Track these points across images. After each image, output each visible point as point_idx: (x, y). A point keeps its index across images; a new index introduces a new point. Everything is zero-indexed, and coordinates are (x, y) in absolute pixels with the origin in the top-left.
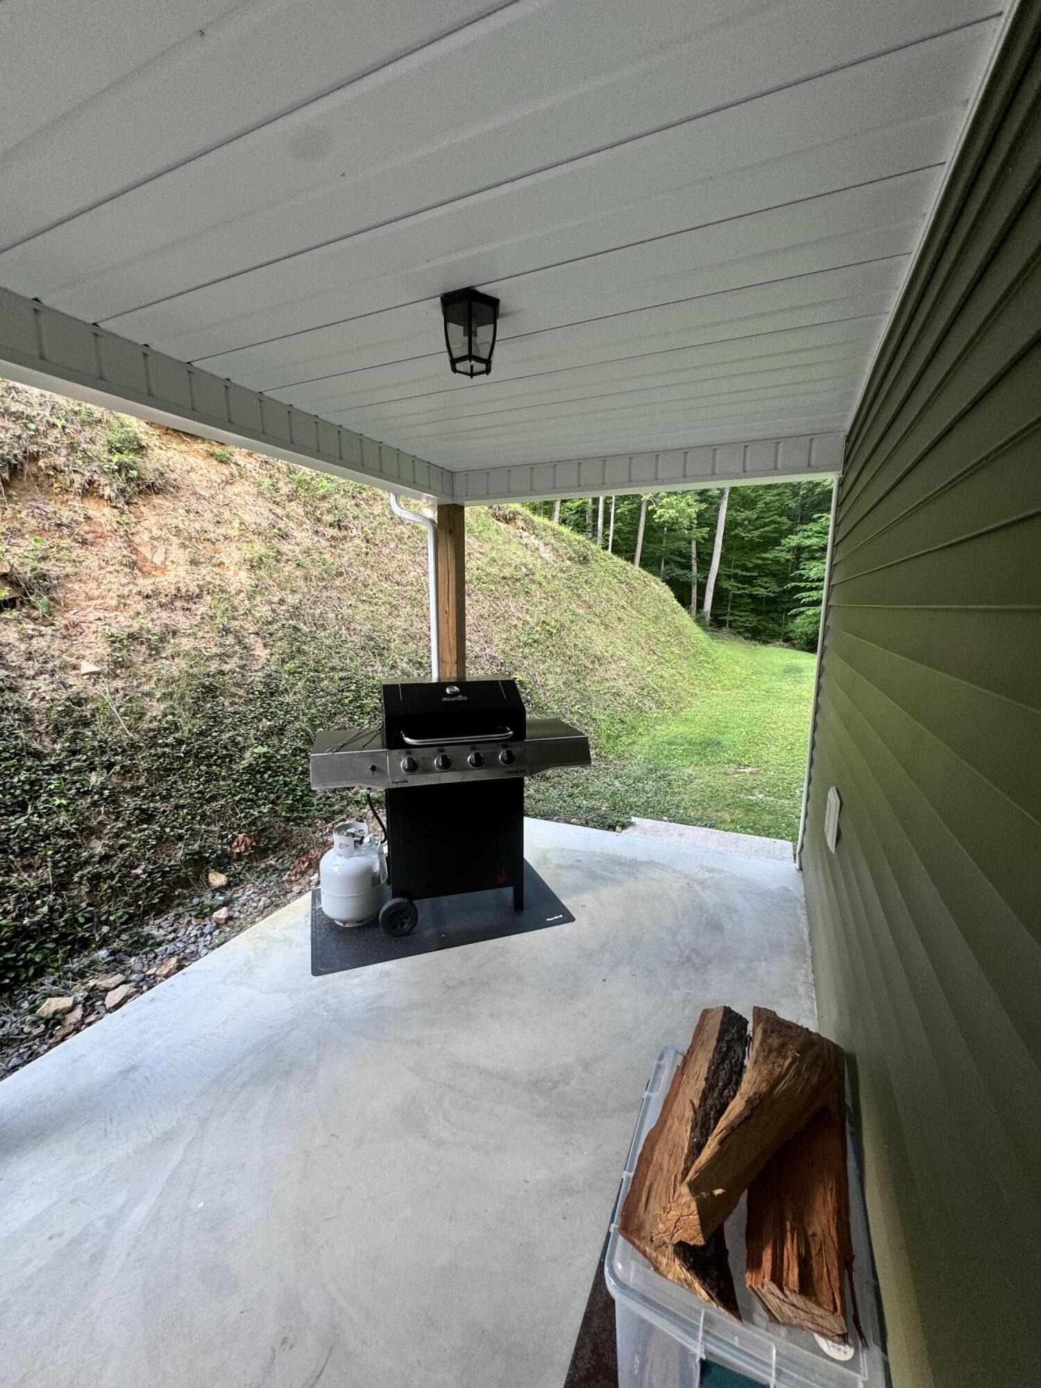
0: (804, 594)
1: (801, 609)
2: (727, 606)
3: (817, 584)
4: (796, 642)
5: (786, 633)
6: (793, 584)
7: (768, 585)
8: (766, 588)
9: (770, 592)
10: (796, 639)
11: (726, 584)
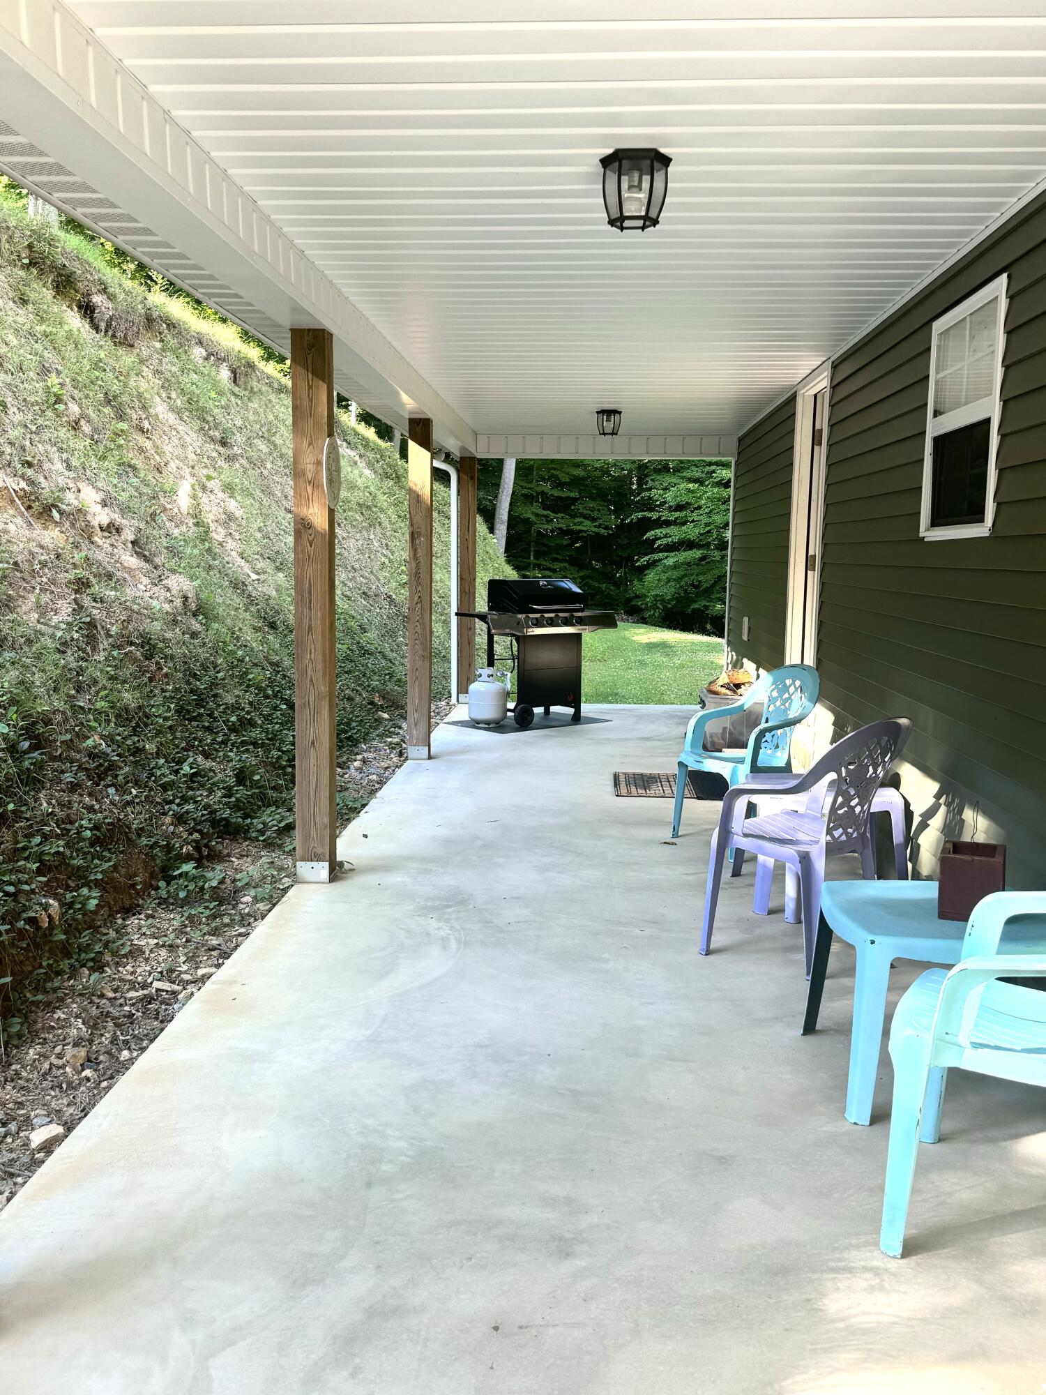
0: (658, 532)
1: (656, 556)
2: (527, 551)
3: (677, 514)
4: (647, 615)
5: (630, 600)
6: (640, 515)
7: (595, 514)
8: (594, 520)
9: (600, 526)
10: (647, 609)
11: (528, 512)
